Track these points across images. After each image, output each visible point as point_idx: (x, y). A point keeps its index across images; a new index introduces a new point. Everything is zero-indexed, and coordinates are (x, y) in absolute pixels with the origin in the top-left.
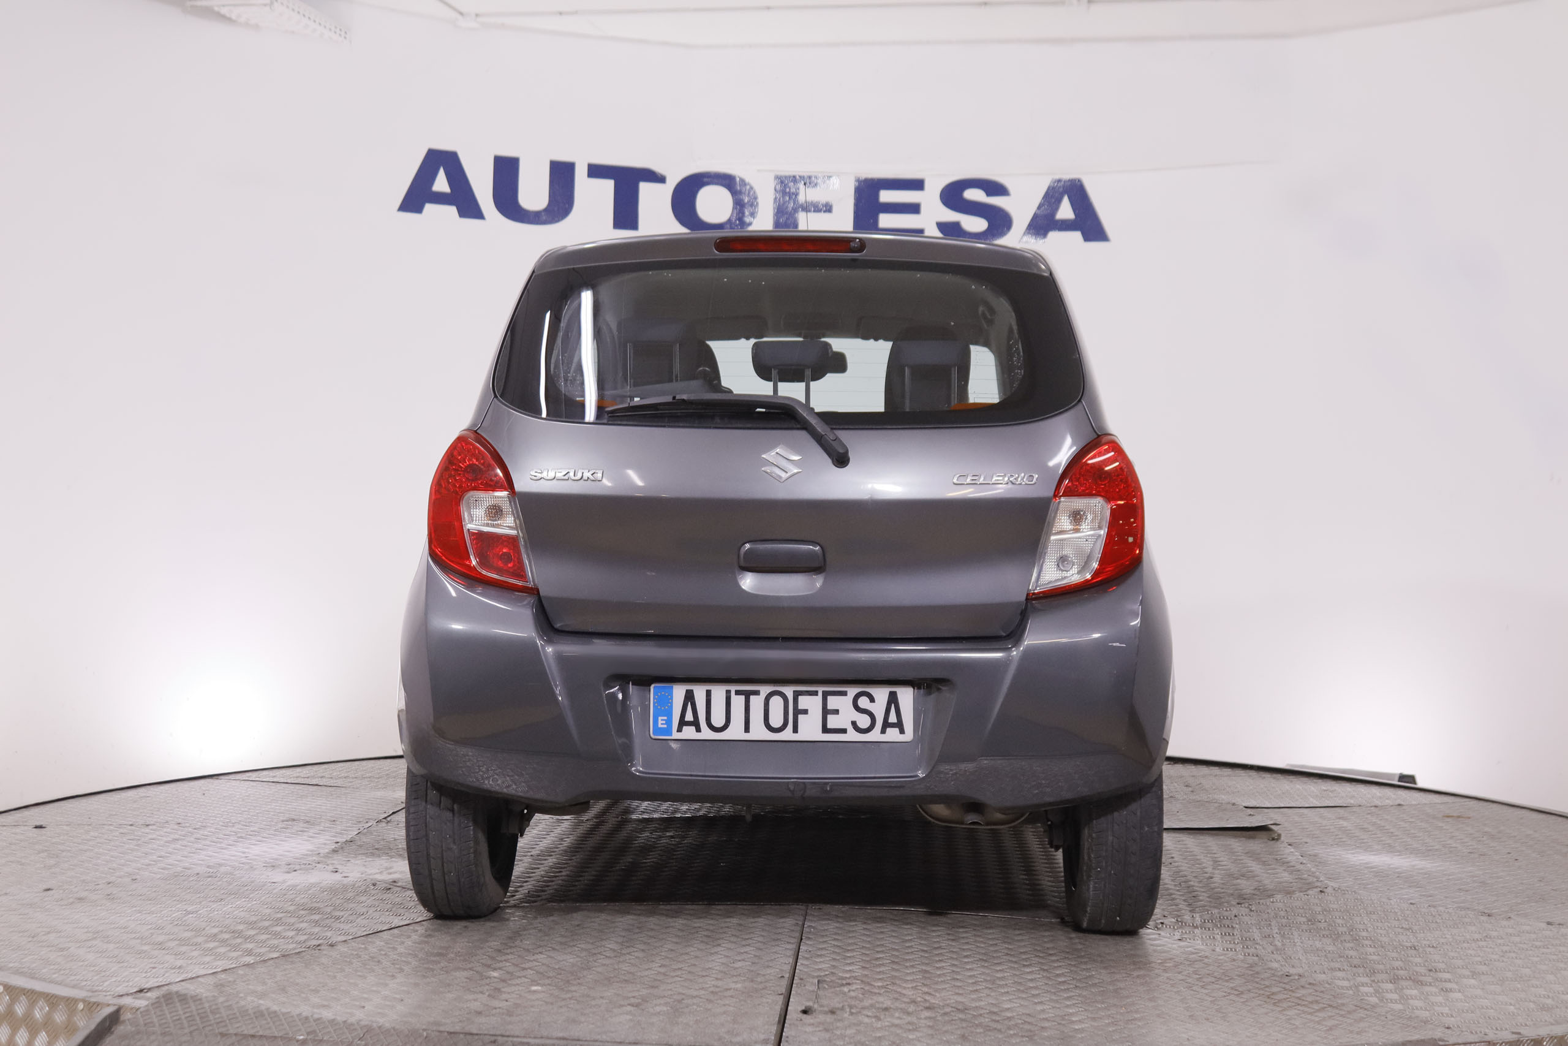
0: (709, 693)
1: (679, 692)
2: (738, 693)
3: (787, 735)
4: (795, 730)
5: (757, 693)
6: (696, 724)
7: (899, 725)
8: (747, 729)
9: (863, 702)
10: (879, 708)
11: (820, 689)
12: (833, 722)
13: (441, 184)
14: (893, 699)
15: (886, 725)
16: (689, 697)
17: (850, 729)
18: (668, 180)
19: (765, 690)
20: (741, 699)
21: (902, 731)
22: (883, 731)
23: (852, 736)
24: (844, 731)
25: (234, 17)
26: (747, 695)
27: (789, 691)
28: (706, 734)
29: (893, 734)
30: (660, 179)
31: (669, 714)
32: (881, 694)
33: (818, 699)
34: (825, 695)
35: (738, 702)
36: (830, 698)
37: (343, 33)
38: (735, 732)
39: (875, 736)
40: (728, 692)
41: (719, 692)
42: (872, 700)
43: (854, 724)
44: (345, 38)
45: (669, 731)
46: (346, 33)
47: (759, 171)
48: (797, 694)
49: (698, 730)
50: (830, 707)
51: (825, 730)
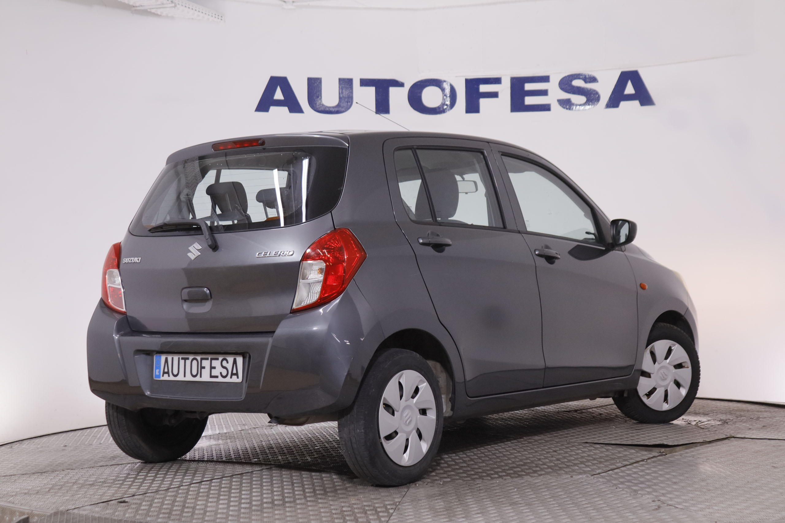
0: (173, 358)
1: (163, 358)
2: (182, 359)
3: (198, 379)
4: (201, 377)
5: (188, 359)
6: (168, 373)
7: (237, 374)
8: (185, 376)
9: (224, 363)
10: (229, 366)
11: (210, 357)
12: (214, 372)
13: (279, 95)
14: (235, 362)
15: (232, 374)
16: (166, 361)
17: (220, 376)
18: (405, 85)
19: (191, 357)
20: (183, 361)
21: (238, 378)
22: (231, 377)
23: (220, 379)
24: (217, 377)
25: (159, 14)
26: (185, 359)
27: (199, 358)
28: (172, 378)
29: (234, 379)
30: (401, 85)
31: (159, 368)
32: (231, 359)
33: (209, 361)
34: (212, 359)
35: (182, 362)
36: (213, 361)
37: (220, 17)
38: (180, 378)
39: (228, 380)
40: (179, 358)
41: (176, 358)
42: (228, 362)
43: (221, 373)
44: (221, 19)
45: (159, 377)
46: (221, 17)
47: (456, 77)
48: (202, 359)
49: (169, 376)
50: (213, 365)
51: (211, 377)
